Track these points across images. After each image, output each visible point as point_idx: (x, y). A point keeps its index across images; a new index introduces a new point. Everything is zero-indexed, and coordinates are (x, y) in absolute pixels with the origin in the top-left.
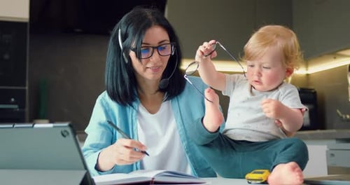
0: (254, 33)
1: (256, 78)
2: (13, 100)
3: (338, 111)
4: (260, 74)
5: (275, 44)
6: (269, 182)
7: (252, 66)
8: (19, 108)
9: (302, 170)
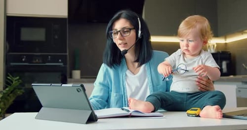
0: (182, 21)
1: (185, 48)
2: (60, 60)
3: (243, 65)
4: (187, 46)
5: (195, 27)
6: (200, 115)
7: (182, 40)
8: (64, 64)
9: (222, 109)
